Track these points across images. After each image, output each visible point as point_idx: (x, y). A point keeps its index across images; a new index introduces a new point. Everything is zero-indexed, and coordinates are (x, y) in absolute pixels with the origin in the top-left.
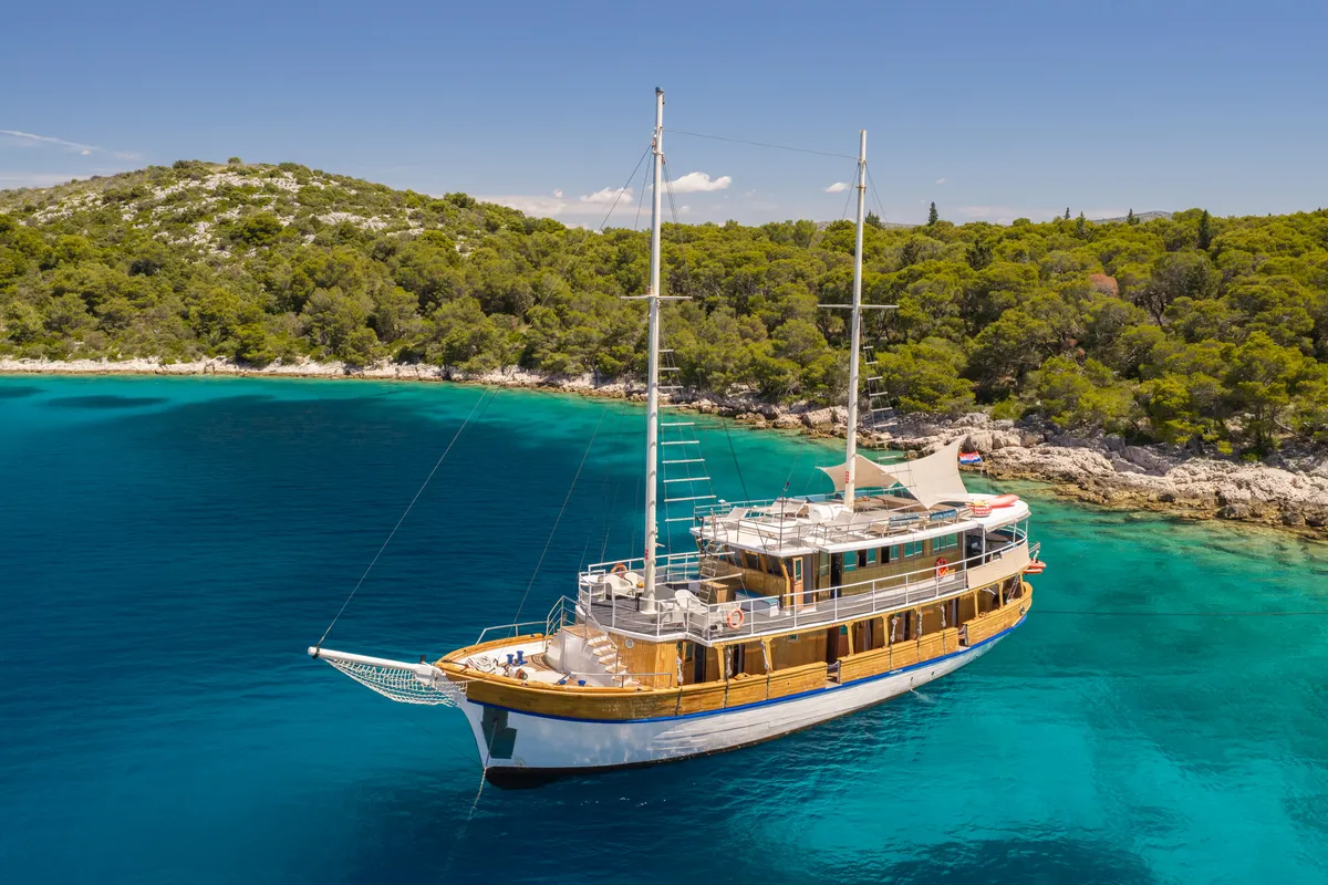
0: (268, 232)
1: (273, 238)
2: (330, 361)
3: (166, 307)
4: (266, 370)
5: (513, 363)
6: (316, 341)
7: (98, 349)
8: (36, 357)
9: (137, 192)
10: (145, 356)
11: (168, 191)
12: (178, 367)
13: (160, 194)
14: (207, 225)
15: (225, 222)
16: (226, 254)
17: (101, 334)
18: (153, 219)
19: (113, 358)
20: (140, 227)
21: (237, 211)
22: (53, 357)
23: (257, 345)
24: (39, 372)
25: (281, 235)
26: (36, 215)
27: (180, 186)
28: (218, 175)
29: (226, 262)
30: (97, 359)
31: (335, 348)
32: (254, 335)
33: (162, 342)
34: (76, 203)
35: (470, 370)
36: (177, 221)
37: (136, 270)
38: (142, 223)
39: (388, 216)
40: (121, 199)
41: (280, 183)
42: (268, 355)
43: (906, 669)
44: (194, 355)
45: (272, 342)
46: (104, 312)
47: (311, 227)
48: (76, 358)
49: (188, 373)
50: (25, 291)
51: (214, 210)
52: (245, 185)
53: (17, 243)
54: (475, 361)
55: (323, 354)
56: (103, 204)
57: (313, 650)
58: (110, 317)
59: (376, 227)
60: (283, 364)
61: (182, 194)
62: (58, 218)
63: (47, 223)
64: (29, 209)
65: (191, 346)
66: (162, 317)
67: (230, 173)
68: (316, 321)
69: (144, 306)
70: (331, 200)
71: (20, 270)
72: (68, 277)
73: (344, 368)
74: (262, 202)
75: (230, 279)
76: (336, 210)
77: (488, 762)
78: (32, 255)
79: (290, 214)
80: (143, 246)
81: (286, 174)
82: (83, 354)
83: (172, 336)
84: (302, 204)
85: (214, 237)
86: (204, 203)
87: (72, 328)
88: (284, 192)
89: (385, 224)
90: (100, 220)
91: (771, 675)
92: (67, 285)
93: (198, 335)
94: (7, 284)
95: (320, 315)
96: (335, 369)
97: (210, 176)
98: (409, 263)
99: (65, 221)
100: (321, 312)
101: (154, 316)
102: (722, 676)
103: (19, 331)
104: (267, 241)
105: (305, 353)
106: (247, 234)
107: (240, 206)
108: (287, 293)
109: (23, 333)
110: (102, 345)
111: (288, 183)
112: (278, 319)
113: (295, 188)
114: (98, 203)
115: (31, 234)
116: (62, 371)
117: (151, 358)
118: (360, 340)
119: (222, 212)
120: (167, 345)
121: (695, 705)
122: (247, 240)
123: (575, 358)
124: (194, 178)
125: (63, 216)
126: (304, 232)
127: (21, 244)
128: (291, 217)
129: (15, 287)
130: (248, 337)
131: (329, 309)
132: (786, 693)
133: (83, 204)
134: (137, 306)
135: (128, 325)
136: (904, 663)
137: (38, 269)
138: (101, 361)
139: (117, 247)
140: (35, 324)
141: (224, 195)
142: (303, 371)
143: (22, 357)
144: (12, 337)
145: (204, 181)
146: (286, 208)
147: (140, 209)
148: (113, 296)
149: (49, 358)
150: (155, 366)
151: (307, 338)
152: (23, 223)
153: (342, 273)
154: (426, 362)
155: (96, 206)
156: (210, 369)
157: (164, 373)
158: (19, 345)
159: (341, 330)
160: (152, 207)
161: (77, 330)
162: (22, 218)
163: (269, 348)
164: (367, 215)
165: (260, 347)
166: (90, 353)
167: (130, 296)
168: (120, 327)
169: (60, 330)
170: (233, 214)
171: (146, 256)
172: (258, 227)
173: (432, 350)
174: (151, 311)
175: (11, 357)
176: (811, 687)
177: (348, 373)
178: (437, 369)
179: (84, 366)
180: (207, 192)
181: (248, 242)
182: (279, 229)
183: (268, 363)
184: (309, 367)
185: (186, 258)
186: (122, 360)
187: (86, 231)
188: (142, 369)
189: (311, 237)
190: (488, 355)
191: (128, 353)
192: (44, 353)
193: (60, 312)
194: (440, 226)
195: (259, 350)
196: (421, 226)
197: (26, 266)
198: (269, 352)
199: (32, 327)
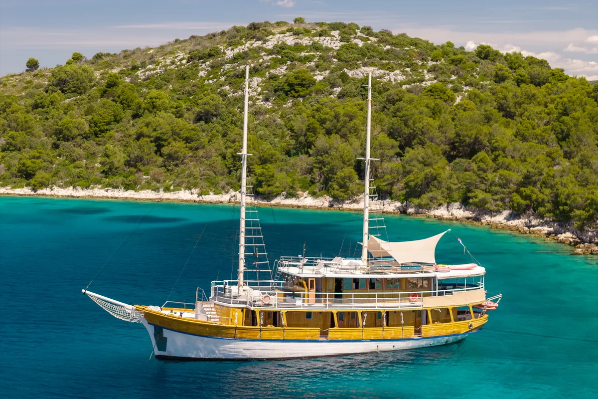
0: (303, 86)
1: (307, 92)
2: (322, 195)
3: (211, 149)
4: (273, 202)
5: (455, 201)
6: (315, 179)
7: (158, 182)
8: (116, 187)
9: (212, 52)
10: (190, 189)
11: (236, 51)
12: (211, 197)
13: (230, 54)
14: (260, 79)
15: (273, 78)
16: (269, 105)
17: (163, 170)
18: (221, 75)
19: (167, 189)
20: (211, 82)
21: (285, 67)
22: (127, 187)
23: (268, 181)
24: (117, 198)
25: (313, 88)
26: (139, 73)
27: (246, 46)
28: (278, 36)
29: (267, 111)
30: (156, 190)
31: (326, 186)
32: (266, 173)
33: (203, 177)
34: (168, 62)
35: (419, 206)
36: (237, 76)
37: (198, 119)
38: (212, 79)
39: (408, 69)
40: (200, 58)
41: (325, 42)
42: (276, 189)
43: (372, 341)
44: (223, 188)
45: (281, 179)
46: (166, 153)
47: (339, 81)
48: (142, 188)
49: (217, 202)
50: (117, 135)
51: (268, 67)
52: (296, 44)
53: (119, 97)
54: (424, 199)
55: (317, 190)
56: (188, 62)
57: (83, 291)
58: (170, 157)
59: (395, 80)
60: (286, 198)
61: (245, 53)
62: (153, 75)
63: (144, 80)
64: (135, 68)
65: (222, 181)
66: (208, 157)
67: (288, 34)
68: (316, 163)
69: (197, 149)
70: (364, 55)
71: (118, 118)
72: (147, 125)
73: (330, 202)
74: (308, 59)
75: (266, 126)
76: (365, 65)
77: (157, 352)
78: (129, 106)
79: (326, 69)
80: (205, 99)
81: (333, 33)
82: (148, 186)
83: (211, 173)
84: (340, 60)
85: (262, 90)
86: (261, 61)
87: (144, 165)
88: (328, 49)
89: (404, 77)
90: (183, 77)
91: (286, 328)
92: (145, 130)
93: (230, 172)
94: (107, 130)
95: (319, 157)
96: (323, 202)
97: (271, 37)
98: (398, 114)
99: (157, 78)
100: (321, 156)
101: (202, 157)
102: (258, 324)
103: (108, 166)
104: (302, 93)
105: (304, 188)
106: (287, 88)
107: (289, 63)
108: (302, 139)
109: (110, 169)
110: (162, 178)
111: (333, 42)
112: (292, 160)
113: (336, 45)
114: (184, 62)
115: (130, 89)
116: (131, 198)
117: (193, 190)
118: (343, 178)
119: (273, 68)
120: (207, 180)
121: (244, 335)
122: (286, 93)
123: (496, 197)
124: (259, 39)
125: (157, 73)
126: (333, 86)
127: (121, 97)
128: (328, 72)
129: (112, 132)
130: (262, 174)
131: (327, 153)
132: (295, 338)
133: (173, 63)
134: (191, 149)
135: (183, 163)
136: (372, 337)
137: (130, 118)
138: (158, 192)
139: (189, 100)
140: (119, 161)
141: (278, 53)
142: (300, 204)
143: (107, 187)
144: (103, 172)
145: (265, 41)
146: (325, 65)
147: (212, 67)
148: (175, 140)
149: (125, 188)
150: (195, 197)
151: (309, 177)
152: (128, 80)
153: (345, 122)
154: (392, 199)
155: (182, 65)
156: (233, 199)
157: (200, 202)
158: (106, 177)
159: (332, 171)
160: (222, 65)
161: (147, 167)
162: (128, 75)
163: (277, 184)
164: (391, 69)
165: (270, 183)
166: (152, 185)
167: (187, 140)
168: (177, 165)
169: (135, 166)
170: (281, 70)
171: (206, 107)
172: (295, 81)
173: (398, 188)
174: (201, 152)
175: (100, 186)
176: (309, 338)
177: (331, 206)
178: (398, 204)
179: (147, 195)
180: (265, 50)
181: (287, 95)
182: (314, 83)
183: (276, 196)
184: (307, 201)
185: (238, 108)
186: (174, 190)
187: (171, 86)
188: (185, 198)
189: (338, 90)
190: (436, 193)
191: (178, 185)
192: (122, 184)
193: (136, 153)
194: (454, 77)
195: (269, 186)
196: (435, 78)
197: (123, 115)
198: (277, 187)
199: (116, 164)
